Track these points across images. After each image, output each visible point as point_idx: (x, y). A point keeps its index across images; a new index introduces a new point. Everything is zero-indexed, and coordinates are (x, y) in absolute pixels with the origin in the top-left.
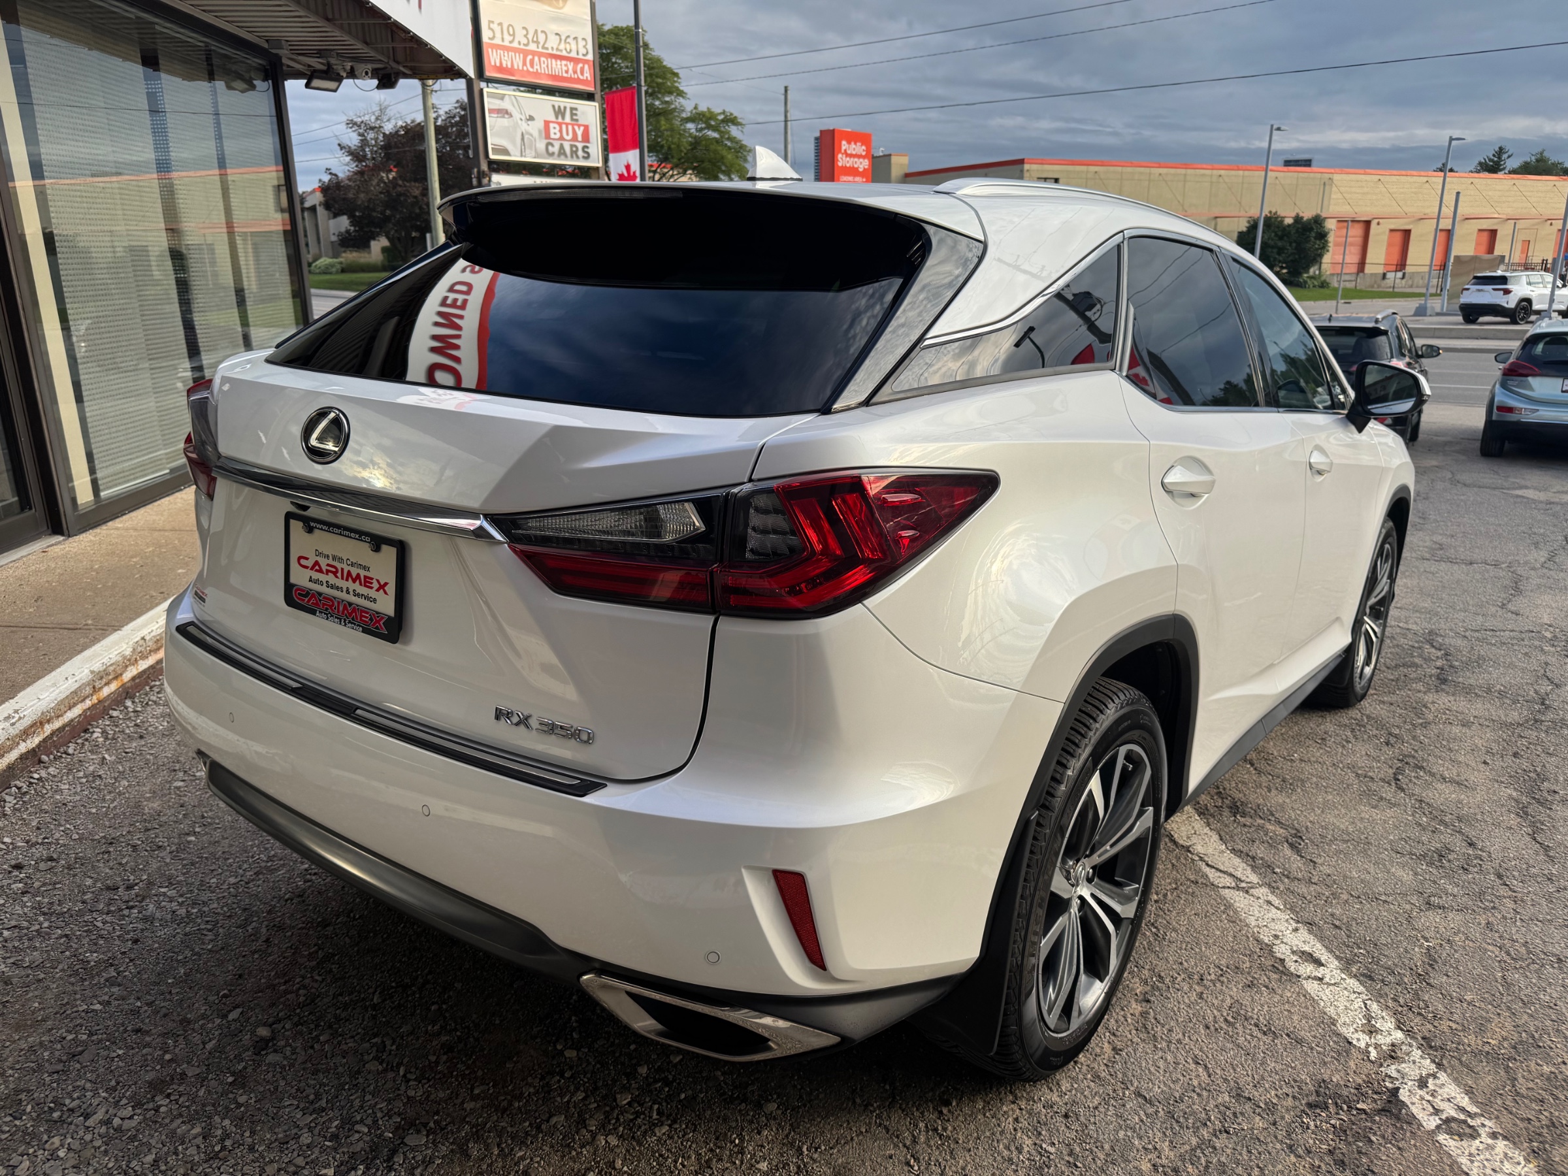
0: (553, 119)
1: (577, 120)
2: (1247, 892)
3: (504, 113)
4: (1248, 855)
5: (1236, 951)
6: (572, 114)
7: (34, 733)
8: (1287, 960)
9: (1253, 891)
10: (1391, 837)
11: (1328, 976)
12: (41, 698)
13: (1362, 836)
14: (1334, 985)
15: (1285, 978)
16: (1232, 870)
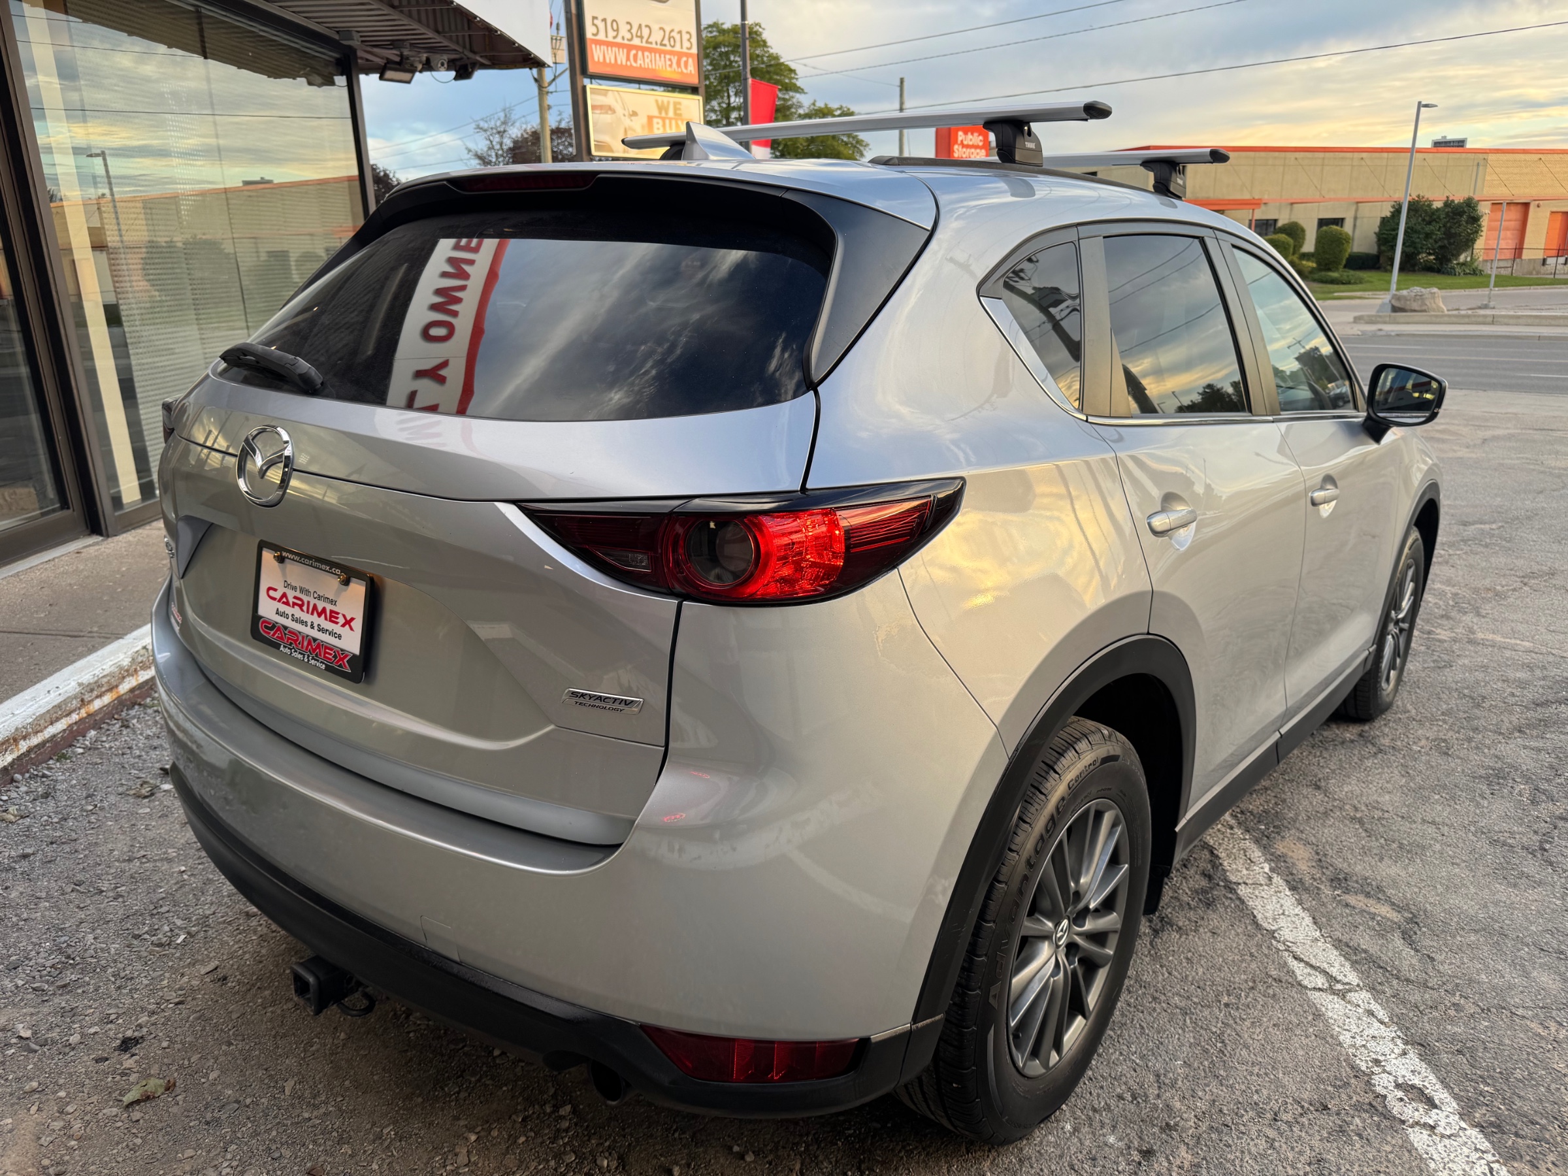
0: (655, 112)
2: (1344, 998)
4: (1348, 946)
5: (1323, 1081)
6: (676, 109)
7: (6, 750)
8: (1389, 1097)
9: (1351, 996)
10: (1533, 928)
11: (1442, 1123)
12: (16, 713)
13: (1496, 926)
14: (1449, 1137)
15: (1386, 1123)
16: (1325, 966)
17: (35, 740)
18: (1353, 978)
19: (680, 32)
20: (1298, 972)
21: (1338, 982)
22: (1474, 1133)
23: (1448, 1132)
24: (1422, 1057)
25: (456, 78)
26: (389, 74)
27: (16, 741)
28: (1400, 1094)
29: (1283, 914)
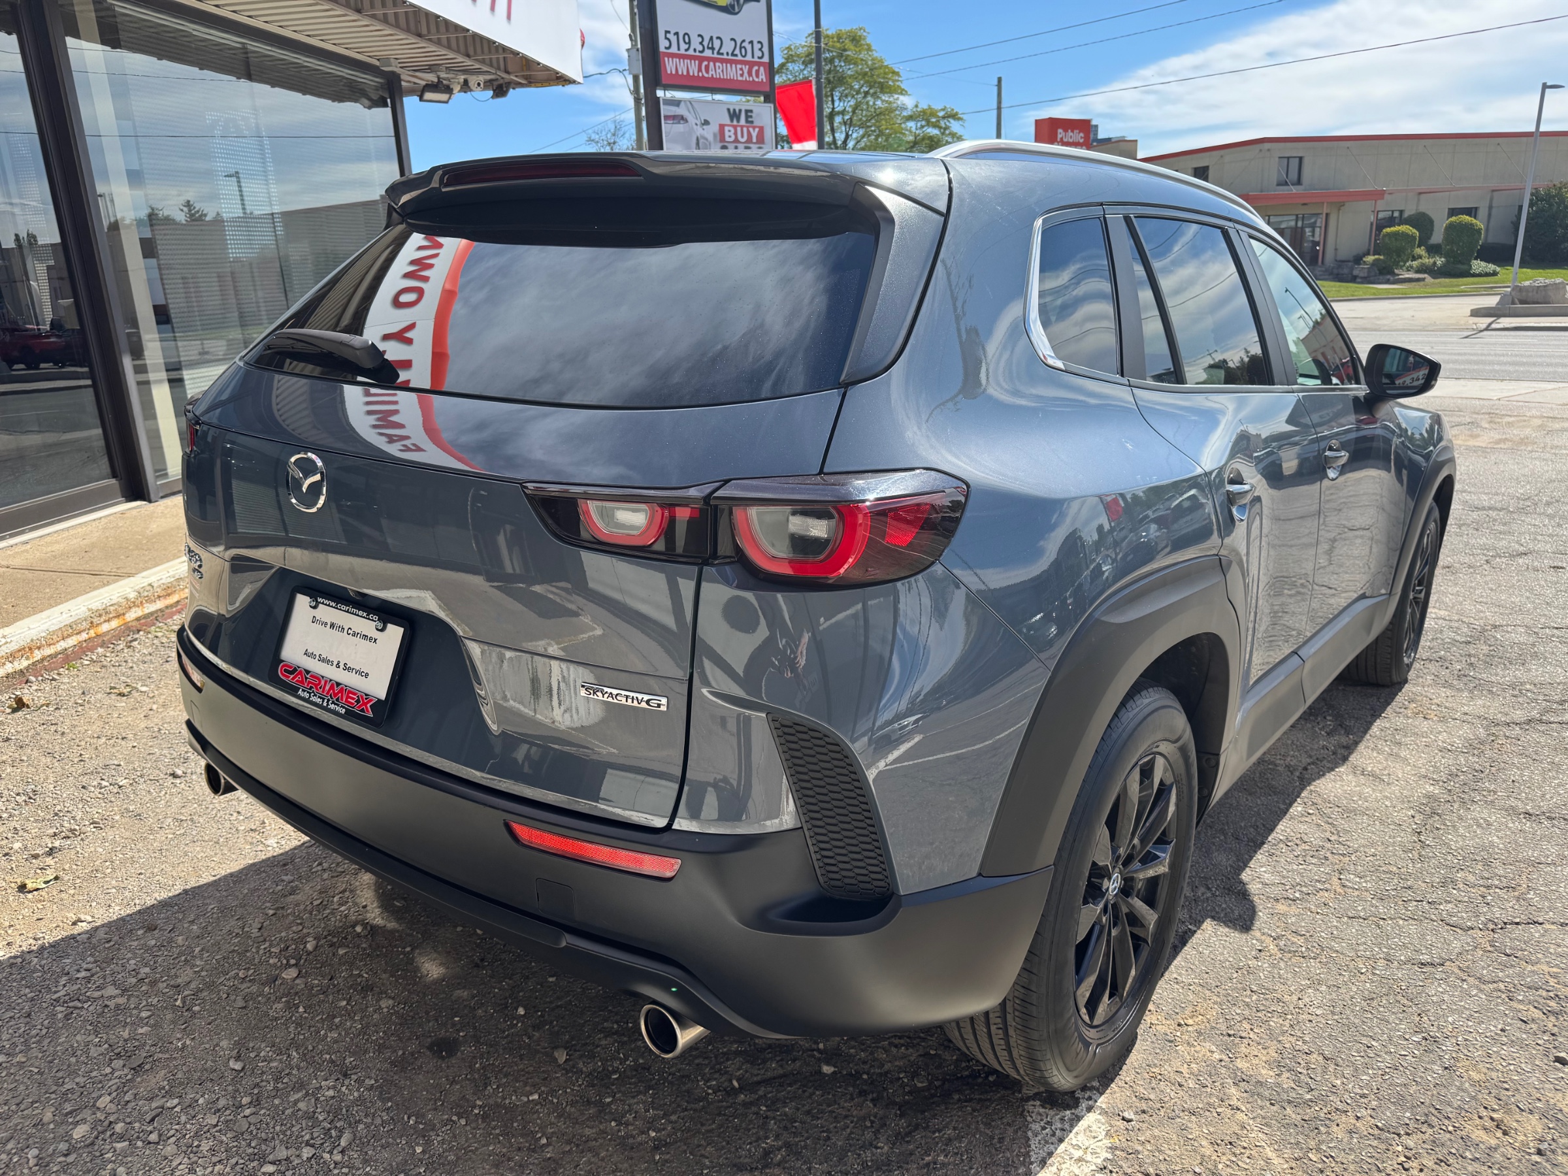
0: (727, 121)
1: (752, 122)
3: (681, 119)
6: (747, 117)
7: (22, 657)
17: (48, 651)
25: (492, 97)
26: (428, 95)
27: (31, 649)
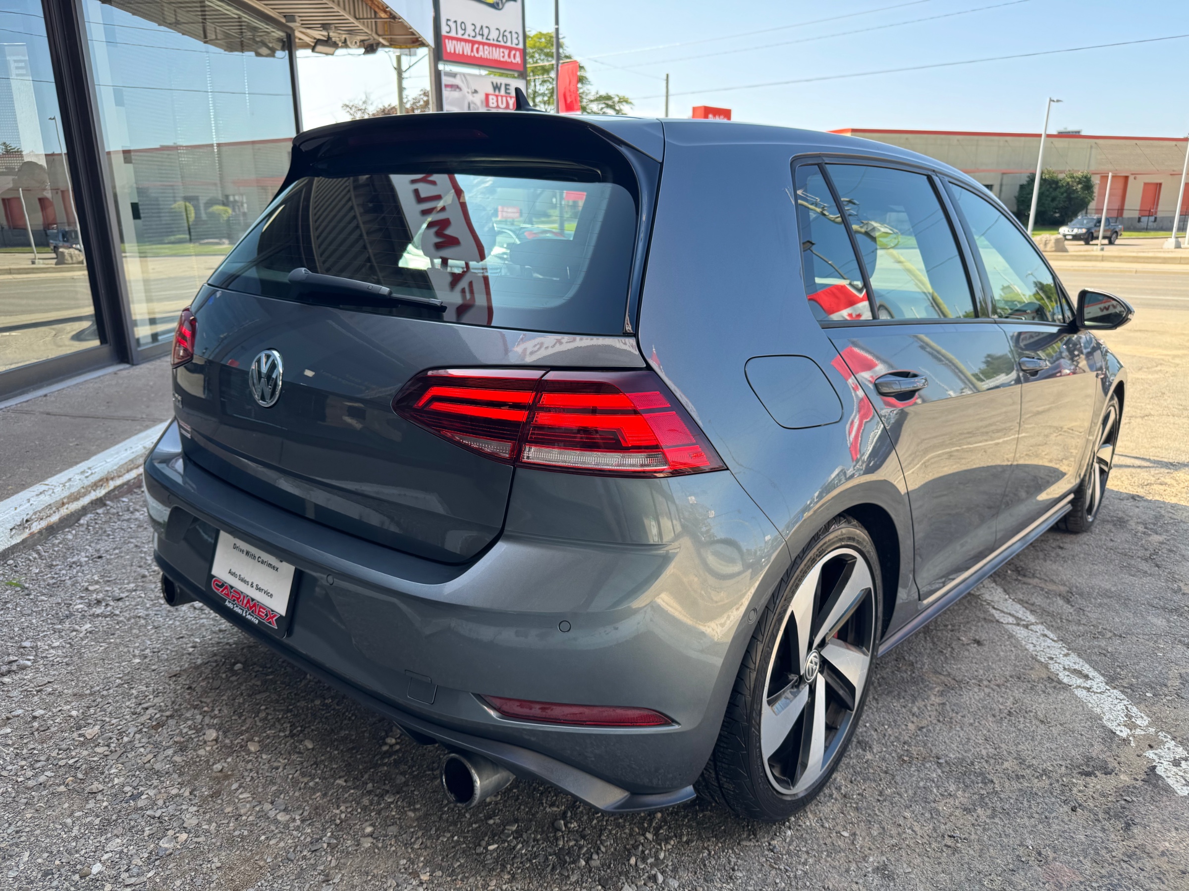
0: (492, 92)
1: (509, 93)
2: (1027, 628)
3: (455, 87)
4: (1027, 603)
6: (506, 89)
7: (102, 486)
8: (1060, 674)
9: (1032, 627)
10: (1148, 596)
11: (1095, 686)
12: (108, 460)
13: (1123, 595)
14: (1100, 693)
15: (1059, 686)
16: (1014, 612)
17: (119, 482)
18: (1032, 618)
19: (511, 32)
20: (996, 615)
21: (1024, 620)
22: (1115, 691)
23: (1099, 691)
24: (1079, 656)
25: (364, 54)
26: (319, 48)
27: (107, 480)
28: (1067, 673)
29: (984, 587)
